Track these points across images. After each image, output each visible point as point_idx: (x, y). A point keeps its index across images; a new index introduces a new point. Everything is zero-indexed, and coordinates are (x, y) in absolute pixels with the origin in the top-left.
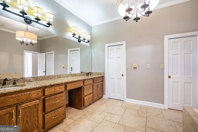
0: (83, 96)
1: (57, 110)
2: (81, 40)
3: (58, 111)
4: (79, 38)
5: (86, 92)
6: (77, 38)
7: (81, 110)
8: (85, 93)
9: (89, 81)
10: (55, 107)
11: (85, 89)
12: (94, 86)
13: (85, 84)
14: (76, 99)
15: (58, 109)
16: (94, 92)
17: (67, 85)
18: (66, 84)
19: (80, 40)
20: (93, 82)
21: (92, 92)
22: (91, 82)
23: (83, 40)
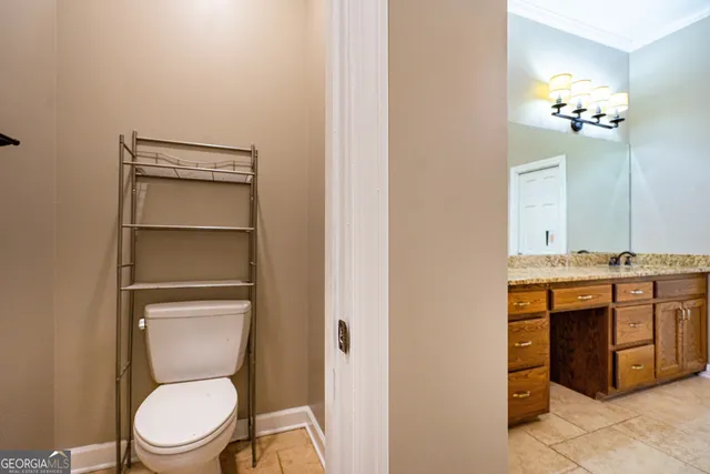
0: (610, 347)
1: (523, 373)
2: (582, 122)
3: (526, 375)
4: (576, 115)
5: (623, 332)
6: (570, 118)
7: (598, 402)
8: (618, 334)
9: (635, 286)
10: (519, 360)
11: (618, 318)
12: (659, 314)
13: (619, 299)
14: (572, 351)
15: (527, 371)
16: (660, 338)
17: (555, 291)
18: (549, 289)
19: (578, 124)
20: (655, 296)
21: (651, 337)
22: (644, 291)
23: (595, 120)
